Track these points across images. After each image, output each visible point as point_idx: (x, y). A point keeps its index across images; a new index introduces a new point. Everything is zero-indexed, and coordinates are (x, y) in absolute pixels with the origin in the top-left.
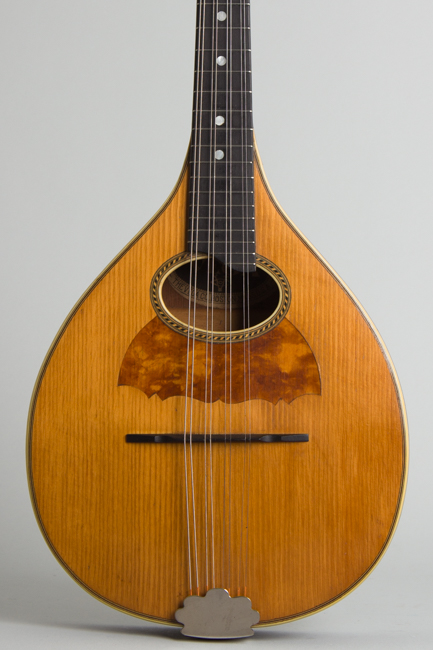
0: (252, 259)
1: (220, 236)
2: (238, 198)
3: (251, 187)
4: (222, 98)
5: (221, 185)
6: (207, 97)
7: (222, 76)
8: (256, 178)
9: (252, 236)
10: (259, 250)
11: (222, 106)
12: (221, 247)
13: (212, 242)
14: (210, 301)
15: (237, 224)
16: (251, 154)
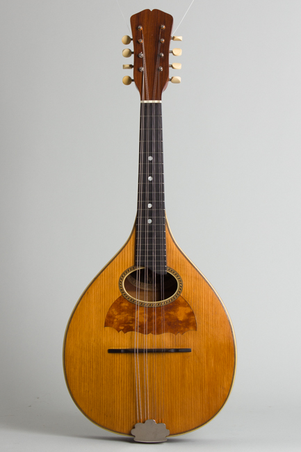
0: (165, 268)
1: (150, 258)
2: (158, 241)
3: (164, 236)
4: (151, 195)
5: (151, 235)
6: (144, 195)
7: (151, 186)
8: (166, 232)
9: (165, 258)
10: (168, 264)
11: (151, 199)
12: (151, 263)
13: (147, 261)
14: (146, 287)
15: (158, 253)
16: (164, 221)
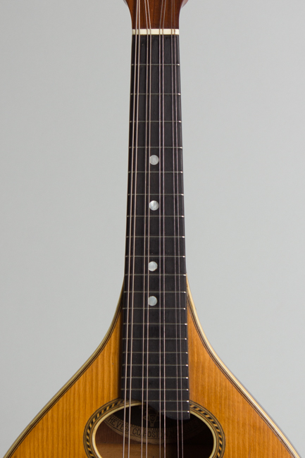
0: (186, 406)
1: (154, 384)
2: (171, 345)
3: (185, 334)
4: (155, 243)
5: (155, 331)
6: (140, 243)
7: (155, 221)
8: (189, 324)
9: (186, 384)
10: (193, 396)
11: (155, 251)
12: (154, 395)
13: (146, 390)
15: (171, 371)
16: (184, 300)
